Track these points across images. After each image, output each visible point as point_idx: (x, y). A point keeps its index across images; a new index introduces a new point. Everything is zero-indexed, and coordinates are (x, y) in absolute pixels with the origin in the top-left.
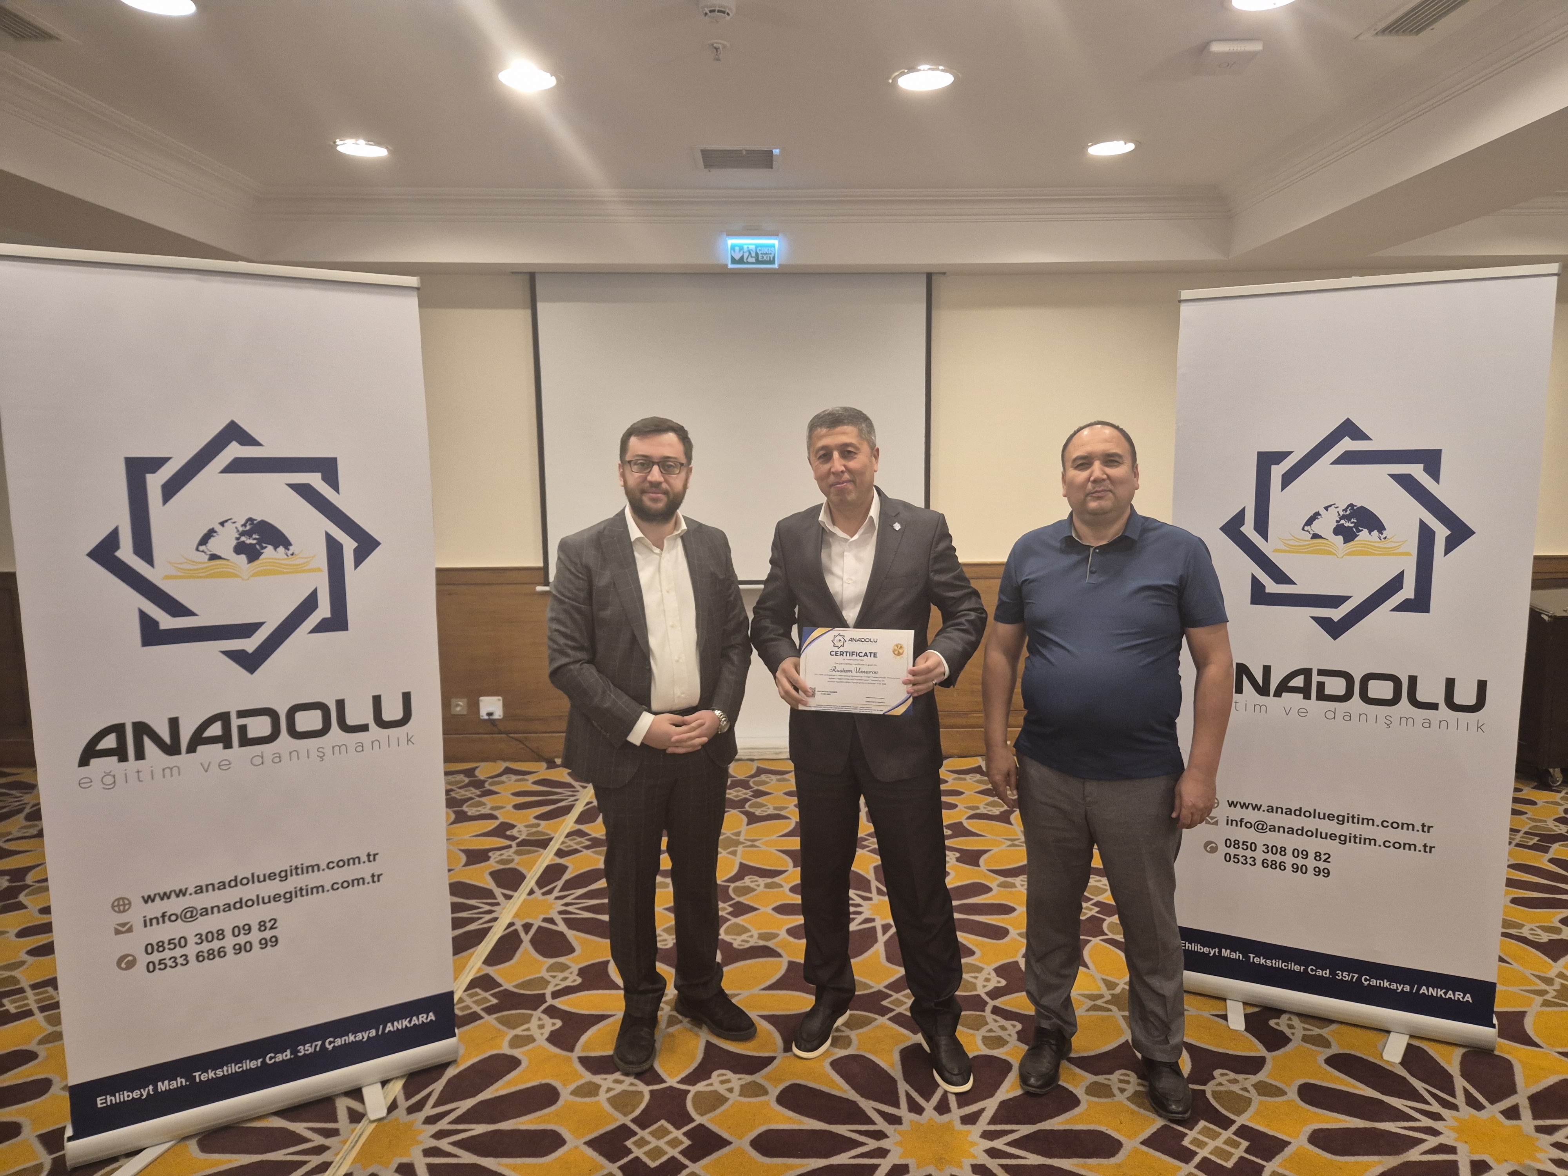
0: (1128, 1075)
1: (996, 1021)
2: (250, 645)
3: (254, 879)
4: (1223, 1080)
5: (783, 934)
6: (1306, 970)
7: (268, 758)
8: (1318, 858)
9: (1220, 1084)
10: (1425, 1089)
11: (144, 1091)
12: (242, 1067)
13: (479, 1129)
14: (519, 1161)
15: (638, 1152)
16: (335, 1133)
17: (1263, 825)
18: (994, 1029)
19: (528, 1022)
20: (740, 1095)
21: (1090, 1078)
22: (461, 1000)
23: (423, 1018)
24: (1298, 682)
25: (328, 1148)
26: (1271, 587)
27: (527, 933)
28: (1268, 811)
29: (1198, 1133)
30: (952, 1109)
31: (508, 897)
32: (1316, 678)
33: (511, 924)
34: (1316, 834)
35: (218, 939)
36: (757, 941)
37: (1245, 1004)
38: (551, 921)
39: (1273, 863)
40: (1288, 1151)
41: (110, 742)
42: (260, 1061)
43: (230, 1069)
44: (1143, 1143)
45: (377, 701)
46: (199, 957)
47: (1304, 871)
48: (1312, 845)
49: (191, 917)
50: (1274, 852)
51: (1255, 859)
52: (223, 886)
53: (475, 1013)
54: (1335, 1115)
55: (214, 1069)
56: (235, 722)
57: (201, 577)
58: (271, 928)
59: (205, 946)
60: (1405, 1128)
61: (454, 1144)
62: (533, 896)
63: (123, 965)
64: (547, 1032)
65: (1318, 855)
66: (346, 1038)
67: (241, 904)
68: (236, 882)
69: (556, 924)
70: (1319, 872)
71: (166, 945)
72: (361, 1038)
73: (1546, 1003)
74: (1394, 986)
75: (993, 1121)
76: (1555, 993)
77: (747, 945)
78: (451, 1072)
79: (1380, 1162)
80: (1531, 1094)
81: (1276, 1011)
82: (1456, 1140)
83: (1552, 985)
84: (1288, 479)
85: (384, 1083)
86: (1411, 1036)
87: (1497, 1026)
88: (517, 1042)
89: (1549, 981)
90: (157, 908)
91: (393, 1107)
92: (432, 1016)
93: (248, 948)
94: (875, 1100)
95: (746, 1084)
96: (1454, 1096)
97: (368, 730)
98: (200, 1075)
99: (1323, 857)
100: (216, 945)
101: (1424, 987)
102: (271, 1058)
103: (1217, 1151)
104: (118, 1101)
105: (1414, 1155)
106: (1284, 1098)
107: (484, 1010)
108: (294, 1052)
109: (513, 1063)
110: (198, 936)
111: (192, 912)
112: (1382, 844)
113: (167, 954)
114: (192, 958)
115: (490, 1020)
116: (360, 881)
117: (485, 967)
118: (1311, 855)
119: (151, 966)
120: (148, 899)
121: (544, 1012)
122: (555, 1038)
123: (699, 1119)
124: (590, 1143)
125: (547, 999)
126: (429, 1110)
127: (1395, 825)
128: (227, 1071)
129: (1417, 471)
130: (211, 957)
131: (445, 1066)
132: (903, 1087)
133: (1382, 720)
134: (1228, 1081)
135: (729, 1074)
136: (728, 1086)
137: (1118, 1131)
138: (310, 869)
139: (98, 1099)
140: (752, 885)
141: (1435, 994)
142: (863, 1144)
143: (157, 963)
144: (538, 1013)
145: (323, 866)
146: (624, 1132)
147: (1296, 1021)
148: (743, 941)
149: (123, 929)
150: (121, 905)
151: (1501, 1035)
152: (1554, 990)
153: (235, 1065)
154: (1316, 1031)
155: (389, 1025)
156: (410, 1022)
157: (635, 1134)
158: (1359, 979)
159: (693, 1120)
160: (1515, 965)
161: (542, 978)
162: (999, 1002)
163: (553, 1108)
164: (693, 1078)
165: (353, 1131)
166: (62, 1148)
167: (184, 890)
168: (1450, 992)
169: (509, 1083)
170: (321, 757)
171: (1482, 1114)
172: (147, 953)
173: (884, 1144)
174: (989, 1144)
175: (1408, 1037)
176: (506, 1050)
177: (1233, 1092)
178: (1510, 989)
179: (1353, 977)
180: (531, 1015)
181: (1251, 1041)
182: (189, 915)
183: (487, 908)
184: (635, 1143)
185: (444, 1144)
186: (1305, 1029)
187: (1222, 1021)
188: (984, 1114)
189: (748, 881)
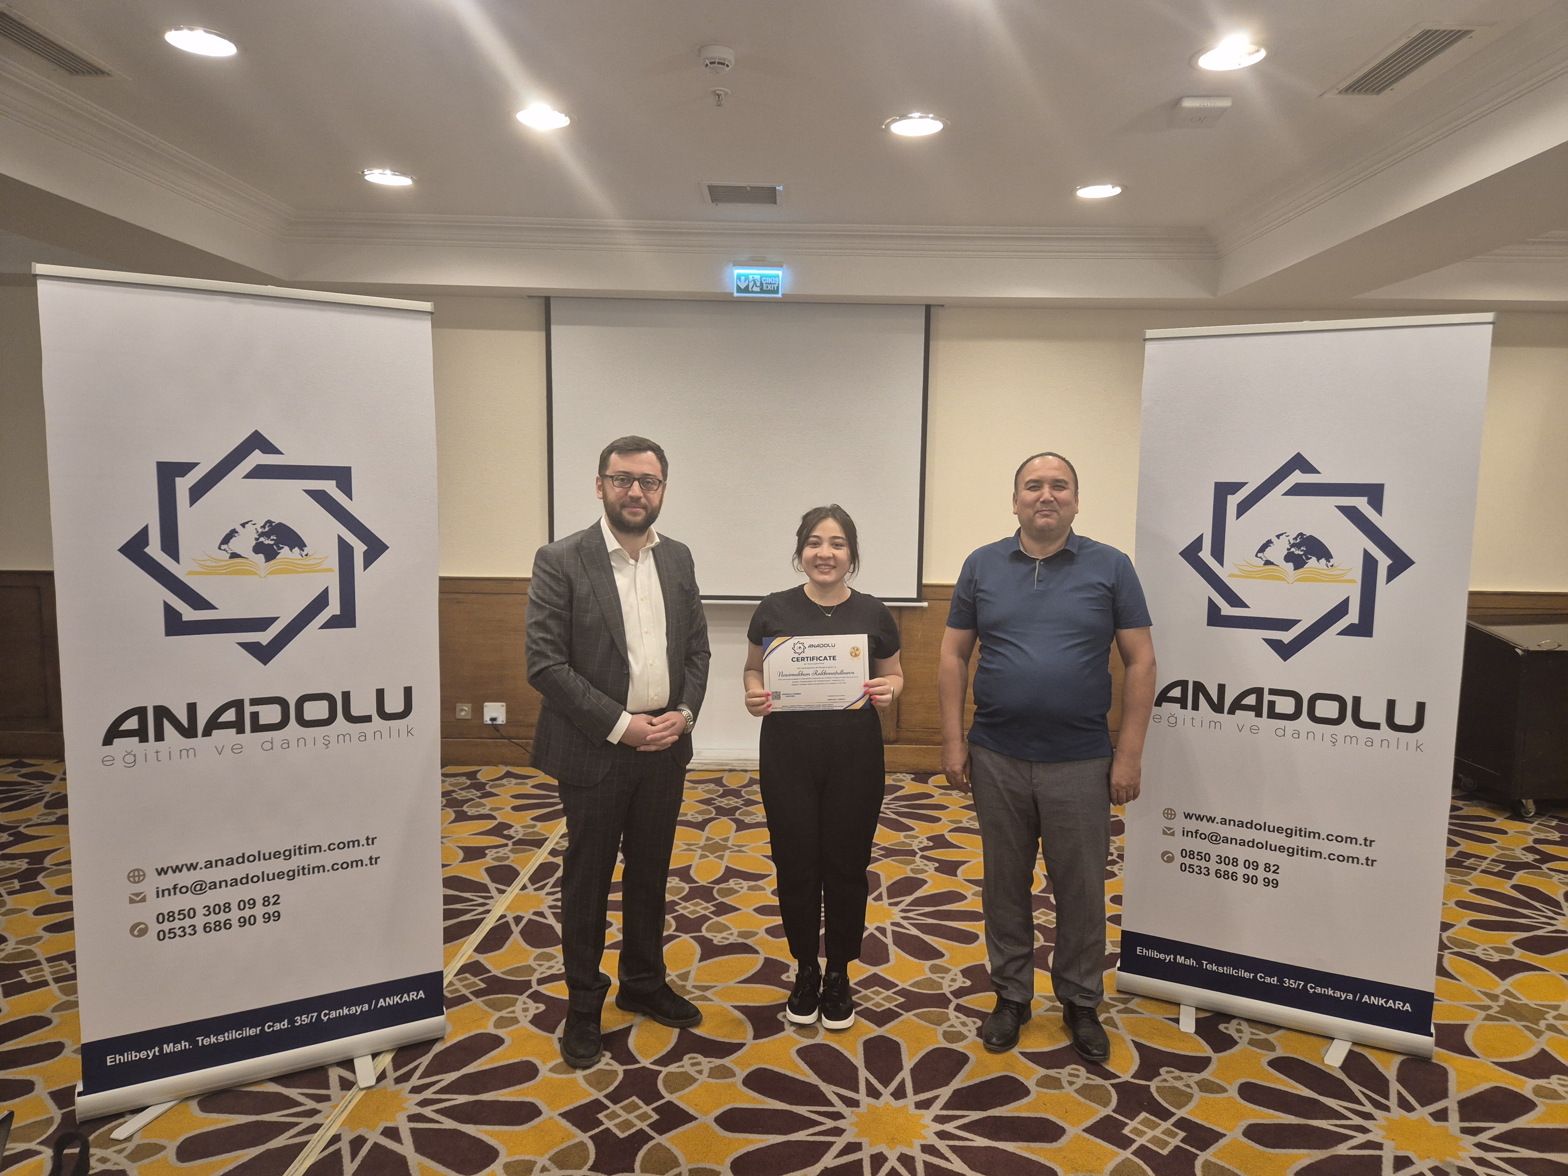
0: (1078, 1070)
1: (958, 1017)
2: (264, 638)
3: (260, 856)
4: (1168, 1077)
5: (762, 933)
6: (1255, 977)
7: (277, 744)
8: (1267, 869)
9: (1165, 1080)
10: (1361, 1091)
11: (151, 1052)
12: (242, 1034)
13: (462, 1099)
14: (497, 1128)
15: (608, 1124)
16: (327, 1098)
17: (1217, 837)
18: (955, 1025)
19: (514, 1005)
20: (709, 1077)
21: (1042, 1071)
22: (451, 984)
23: (413, 995)
24: (1251, 700)
25: (320, 1112)
26: (1227, 610)
27: (517, 925)
28: (1221, 823)
29: (1138, 1123)
30: (908, 1095)
31: (502, 892)
32: (1267, 698)
33: (503, 916)
34: (1265, 846)
35: (224, 912)
36: (737, 938)
37: (1197, 1009)
38: (541, 914)
39: (1226, 873)
40: (1222, 1142)
41: (132, 723)
42: (258, 1029)
43: (230, 1035)
44: (1086, 1130)
45: (380, 693)
46: (206, 928)
47: (1254, 881)
48: (1263, 857)
49: (201, 890)
50: (1227, 863)
51: (1209, 869)
52: (231, 861)
53: (464, 995)
54: (1271, 1111)
55: (216, 1035)
56: (248, 709)
57: (223, 574)
58: (274, 904)
59: (213, 918)
60: (1336, 1125)
61: (437, 1111)
62: (526, 891)
63: (136, 933)
64: (530, 1015)
65: (1267, 867)
66: (341, 1011)
67: (247, 879)
68: (243, 859)
69: (545, 918)
70: (1269, 882)
71: (176, 915)
72: (354, 1012)
73: (1489, 1018)
74: (1338, 994)
75: (946, 1107)
76: (1498, 1009)
77: (727, 942)
78: (438, 1048)
79: (1309, 1155)
80: (1461, 1098)
81: (1227, 1017)
82: (1383, 1137)
83: (1497, 1001)
84: (1243, 508)
85: (375, 1056)
86: (1354, 1044)
87: (1434, 1035)
88: (501, 1023)
89: (1494, 997)
90: (168, 881)
91: (382, 1077)
92: (422, 994)
93: (252, 921)
94: (835, 1085)
95: (715, 1067)
96: (1387, 1098)
97: (371, 721)
98: (203, 1040)
99: (1273, 869)
100: (222, 917)
101: (1366, 996)
102: (269, 1027)
103: (1155, 1140)
104: (126, 1060)
105: (1342, 1149)
106: (1225, 1095)
107: (472, 993)
108: (292, 1022)
109: (497, 1041)
110: (207, 908)
111: (201, 885)
112: (1327, 857)
113: (177, 924)
114: (200, 928)
115: (477, 1002)
116: (358, 863)
117: (476, 954)
118: (1262, 867)
119: (161, 934)
120: (161, 872)
121: (528, 997)
122: (536, 1021)
123: (668, 1097)
124: (564, 1115)
125: (533, 985)
126: (415, 1081)
127: (1339, 839)
128: (228, 1037)
129: (1361, 503)
130: (218, 928)
131: (433, 1042)
132: (863, 1074)
133: (1328, 738)
134: (1172, 1077)
135: (700, 1058)
136: (698, 1068)
137: (1064, 1119)
138: (313, 849)
139: (108, 1057)
140: (736, 887)
141: (1376, 1003)
142: (821, 1124)
143: (167, 932)
144: (523, 998)
145: (325, 847)
146: (597, 1106)
147: (1245, 1026)
148: (723, 938)
149: (138, 899)
150: (137, 876)
151: (1438, 1044)
152: (1498, 1006)
153: (236, 1032)
154: (1263, 1036)
155: (382, 1000)
156: (401, 999)
157: (608, 1108)
158: (1305, 986)
159: (663, 1097)
160: (1464, 982)
161: (529, 966)
162: (963, 1001)
163: (532, 1083)
164: (664, 1061)
165: (343, 1097)
166: (73, 1103)
167: (195, 865)
168: (1391, 1001)
169: (492, 1060)
170: (326, 745)
171: (1412, 1116)
172: (158, 922)
173: (840, 1124)
174: (939, 1127)
175: (1351, 1043)
176: (491, 1029)
177: (1177, 1088)
178: (1455, 1003)
179: (1299, 984)
180: (517, 999)
181: (1199, 1042)
182: (199, 888)
183: (481, 901)
184: (606, 1116)
185: (428, 1111)
186: (1252, 1033)
187: (1174, 1024)
188: (937, 1101)
189: (732, 883)
